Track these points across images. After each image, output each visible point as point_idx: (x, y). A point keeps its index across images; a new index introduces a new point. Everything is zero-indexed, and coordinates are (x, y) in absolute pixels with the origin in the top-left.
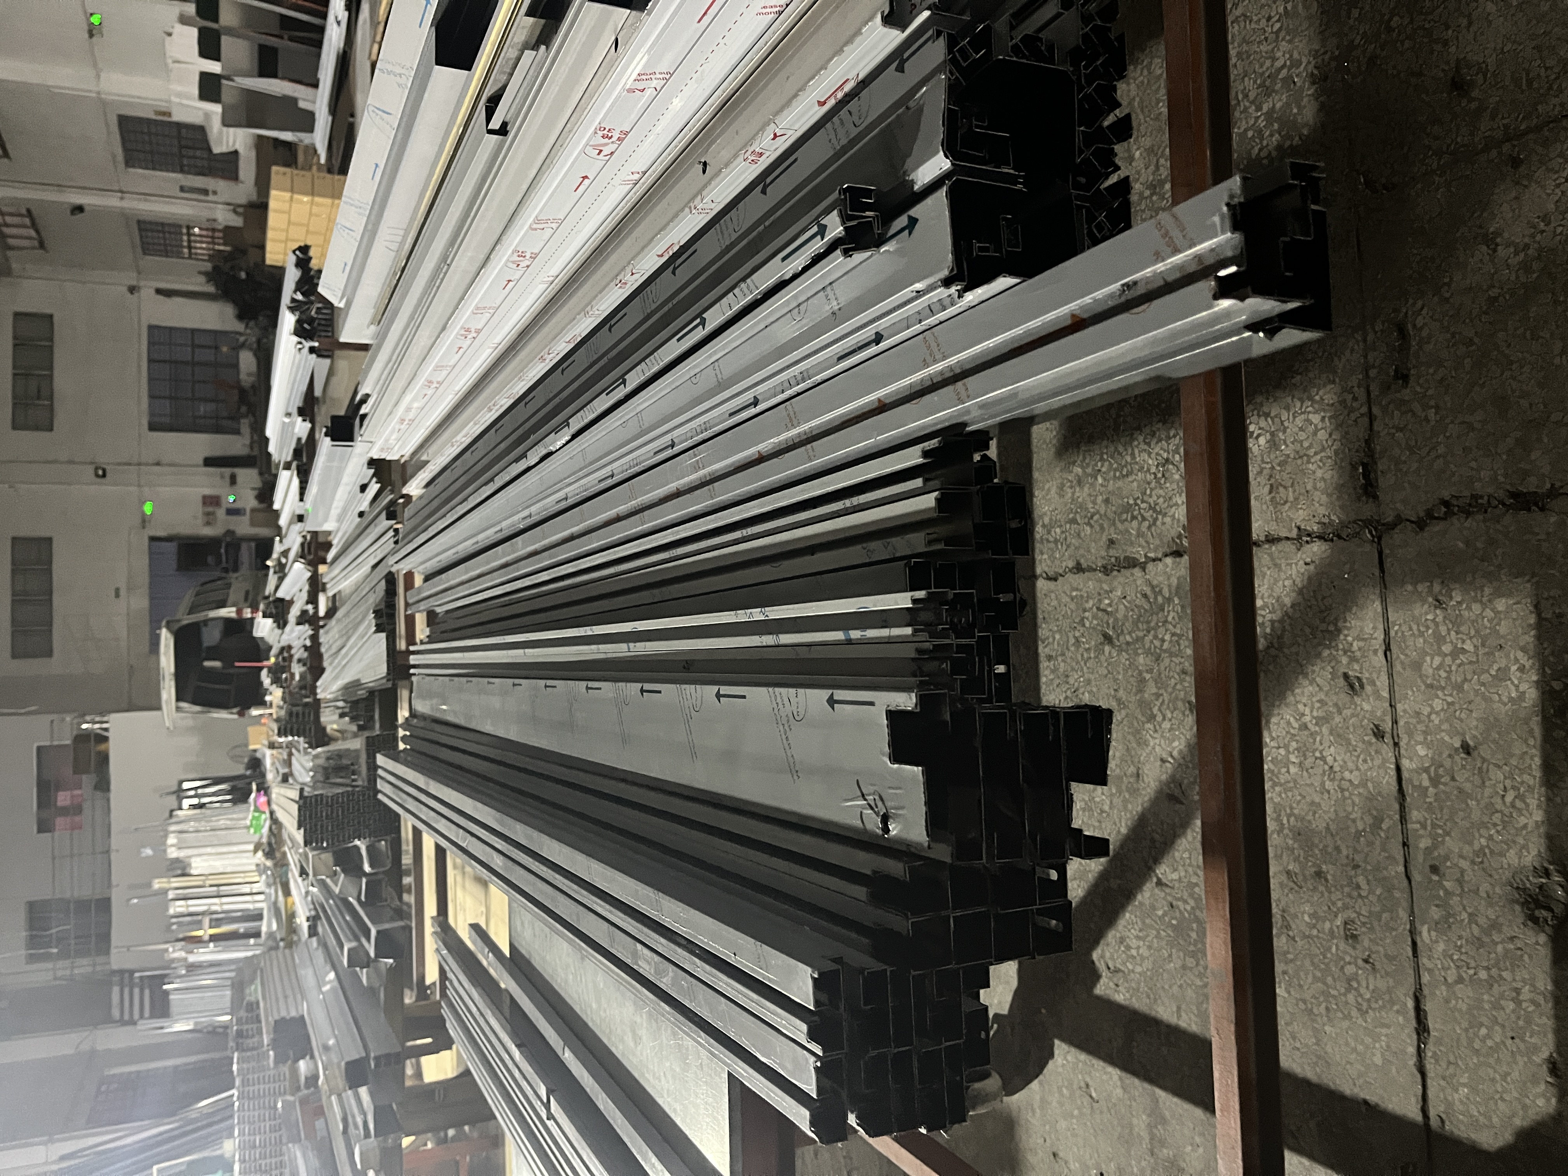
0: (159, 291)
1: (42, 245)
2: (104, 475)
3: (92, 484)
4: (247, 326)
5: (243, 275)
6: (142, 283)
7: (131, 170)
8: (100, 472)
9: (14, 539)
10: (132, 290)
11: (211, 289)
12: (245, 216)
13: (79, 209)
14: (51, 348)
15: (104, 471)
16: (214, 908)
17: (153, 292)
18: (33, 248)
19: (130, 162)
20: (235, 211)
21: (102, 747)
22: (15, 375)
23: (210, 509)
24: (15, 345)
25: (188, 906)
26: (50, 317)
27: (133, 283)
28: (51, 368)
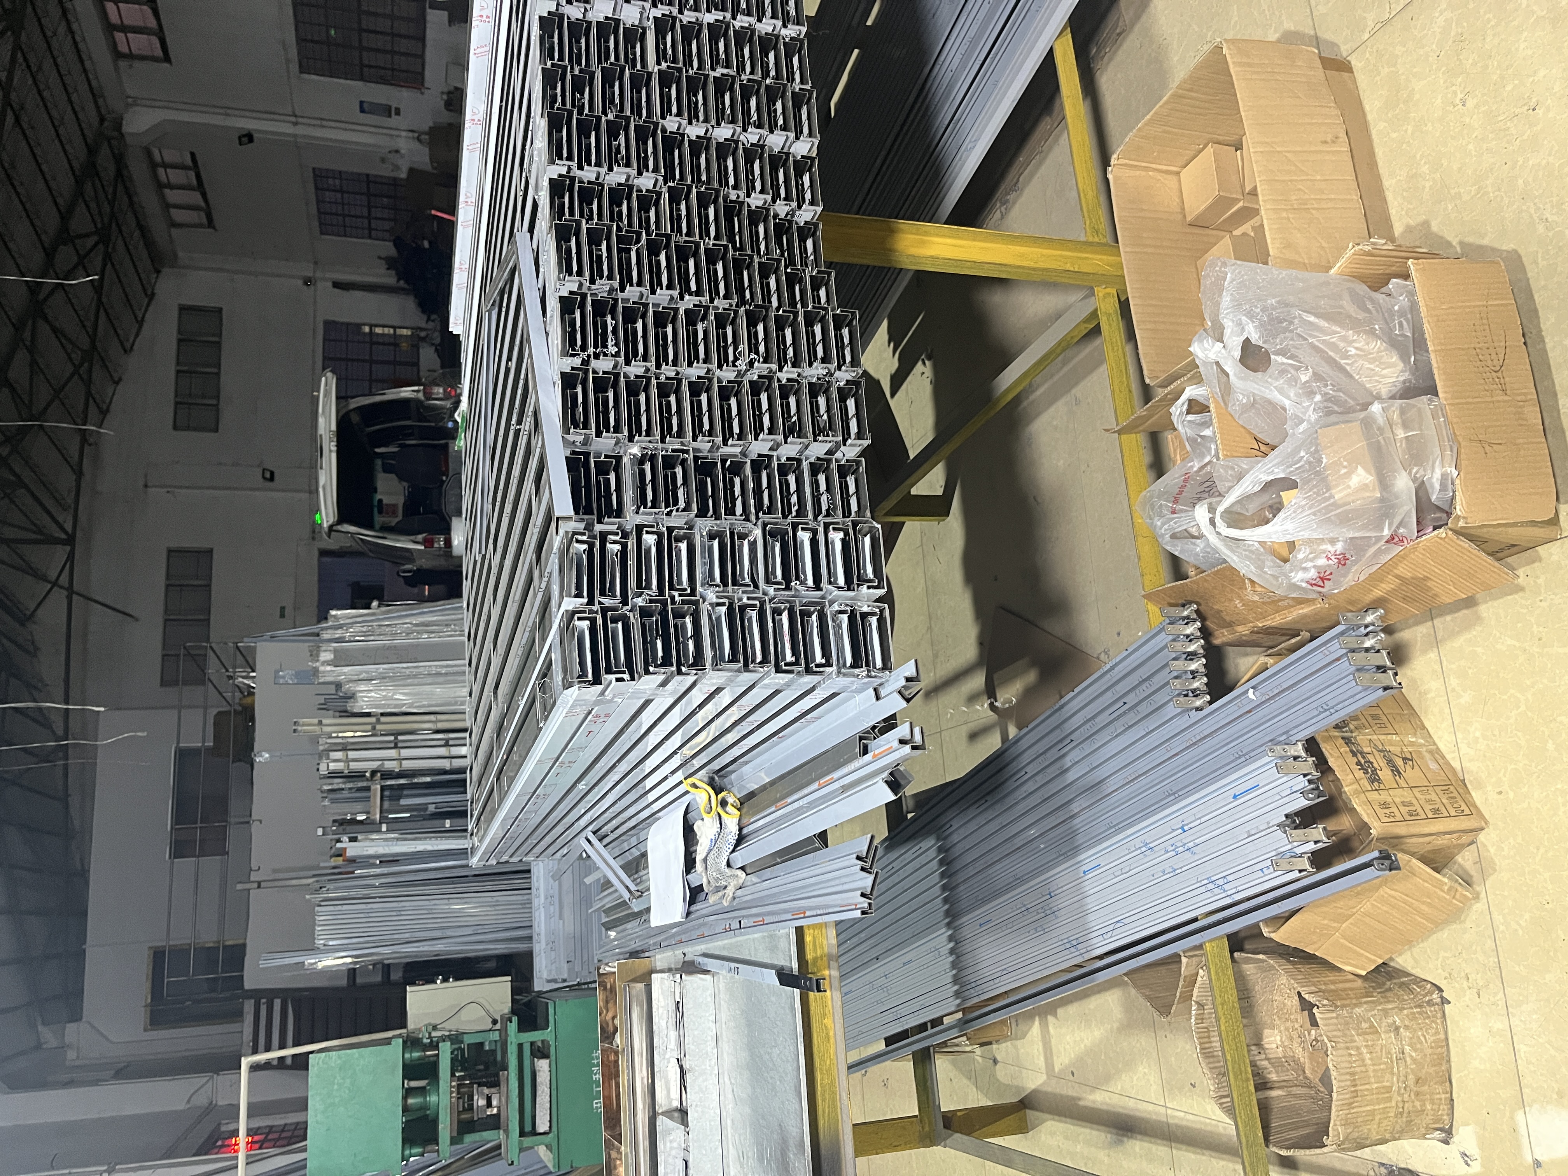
0: (337, 285)
1: (211, 223)
2: (272, 479)
3: (258, 489)
4: (428, 320)
6: (319, 274)
7: (306, 76)
8: (268, 475)
9: (170, 551)
10: (308, 282)
11: (390, 279)
13: (248, 137)
14: (218, 345)
15: (272, 473)
17: (330, 284)
18: (201, 226)
19: (304, 68)
21: (248, 700)
22: (178, 372)
24: (180, 341)
25: (347, 761)
26: (220, 310)
27: (310, 274)
28: (219, 366)
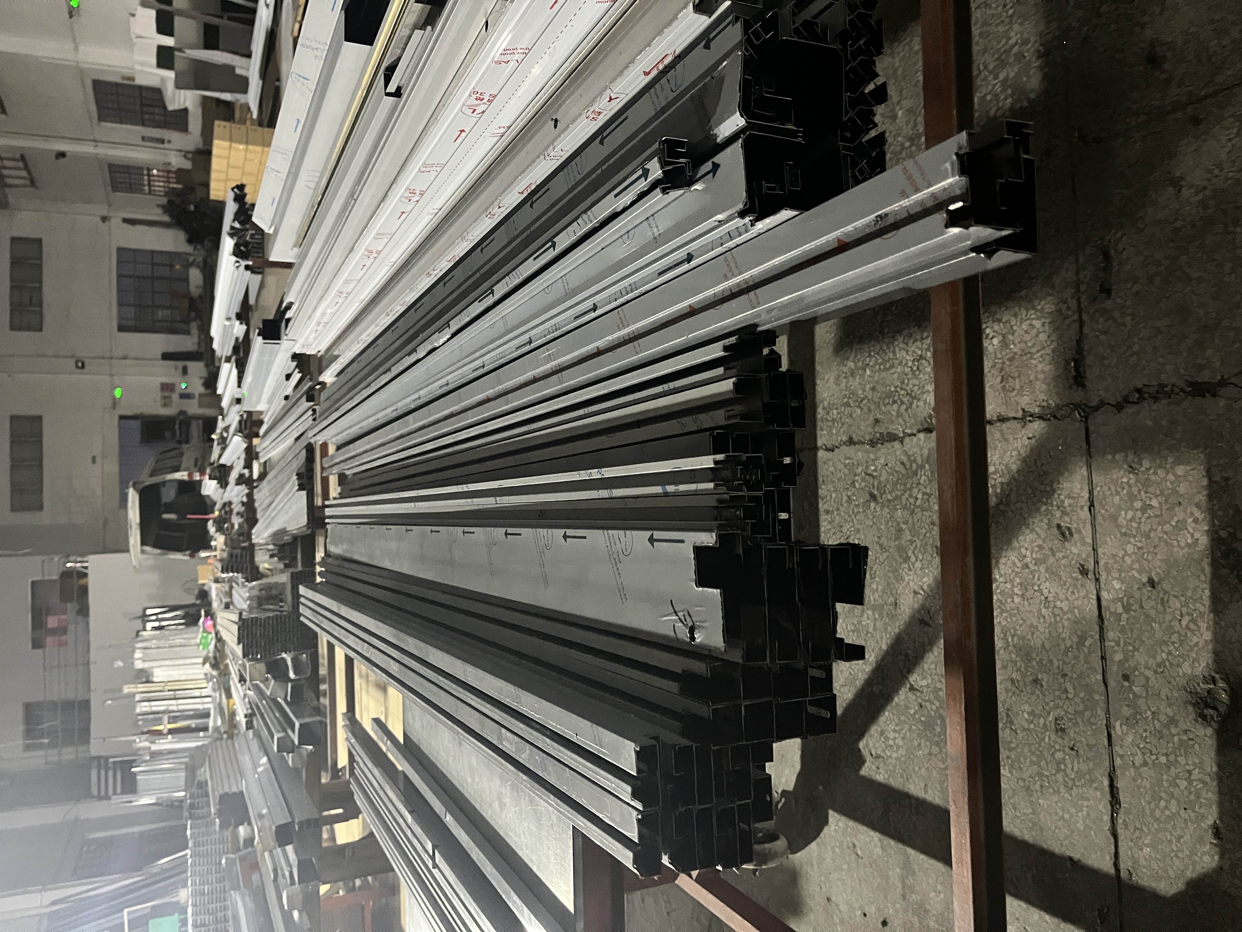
0: (125, 221)
1: (33, 183)
2: (83, 367)
3: (74, 374)
4: (195, 249)
5: (192, 208)
6: (111, 214)
7: (103, 124)
8: (80, 364)
9: (12, 417)
10: (104, 219)
11: (166, 218)
12: (193, 160)
13: (62, 155)
14: (40, 266)
15: (83, 363)
16: (171, 708)
17: (120, 221)
18: (25, 186)
19: (102, 118)
20: (185, 156)
21: (82, 581)
22: (12, 286)
23: (167, 394)
24: (12, 263)
25: (151, 706)
26: (40, 241)
27: (105, 213)
28: (40, 282)
